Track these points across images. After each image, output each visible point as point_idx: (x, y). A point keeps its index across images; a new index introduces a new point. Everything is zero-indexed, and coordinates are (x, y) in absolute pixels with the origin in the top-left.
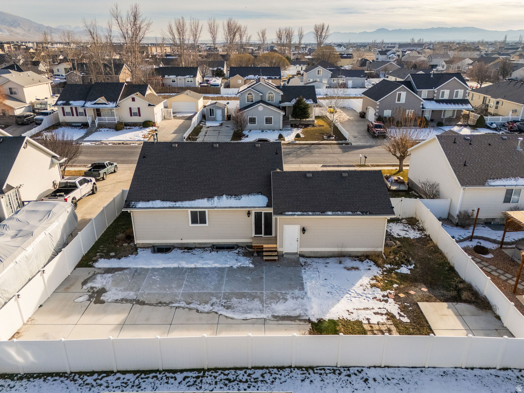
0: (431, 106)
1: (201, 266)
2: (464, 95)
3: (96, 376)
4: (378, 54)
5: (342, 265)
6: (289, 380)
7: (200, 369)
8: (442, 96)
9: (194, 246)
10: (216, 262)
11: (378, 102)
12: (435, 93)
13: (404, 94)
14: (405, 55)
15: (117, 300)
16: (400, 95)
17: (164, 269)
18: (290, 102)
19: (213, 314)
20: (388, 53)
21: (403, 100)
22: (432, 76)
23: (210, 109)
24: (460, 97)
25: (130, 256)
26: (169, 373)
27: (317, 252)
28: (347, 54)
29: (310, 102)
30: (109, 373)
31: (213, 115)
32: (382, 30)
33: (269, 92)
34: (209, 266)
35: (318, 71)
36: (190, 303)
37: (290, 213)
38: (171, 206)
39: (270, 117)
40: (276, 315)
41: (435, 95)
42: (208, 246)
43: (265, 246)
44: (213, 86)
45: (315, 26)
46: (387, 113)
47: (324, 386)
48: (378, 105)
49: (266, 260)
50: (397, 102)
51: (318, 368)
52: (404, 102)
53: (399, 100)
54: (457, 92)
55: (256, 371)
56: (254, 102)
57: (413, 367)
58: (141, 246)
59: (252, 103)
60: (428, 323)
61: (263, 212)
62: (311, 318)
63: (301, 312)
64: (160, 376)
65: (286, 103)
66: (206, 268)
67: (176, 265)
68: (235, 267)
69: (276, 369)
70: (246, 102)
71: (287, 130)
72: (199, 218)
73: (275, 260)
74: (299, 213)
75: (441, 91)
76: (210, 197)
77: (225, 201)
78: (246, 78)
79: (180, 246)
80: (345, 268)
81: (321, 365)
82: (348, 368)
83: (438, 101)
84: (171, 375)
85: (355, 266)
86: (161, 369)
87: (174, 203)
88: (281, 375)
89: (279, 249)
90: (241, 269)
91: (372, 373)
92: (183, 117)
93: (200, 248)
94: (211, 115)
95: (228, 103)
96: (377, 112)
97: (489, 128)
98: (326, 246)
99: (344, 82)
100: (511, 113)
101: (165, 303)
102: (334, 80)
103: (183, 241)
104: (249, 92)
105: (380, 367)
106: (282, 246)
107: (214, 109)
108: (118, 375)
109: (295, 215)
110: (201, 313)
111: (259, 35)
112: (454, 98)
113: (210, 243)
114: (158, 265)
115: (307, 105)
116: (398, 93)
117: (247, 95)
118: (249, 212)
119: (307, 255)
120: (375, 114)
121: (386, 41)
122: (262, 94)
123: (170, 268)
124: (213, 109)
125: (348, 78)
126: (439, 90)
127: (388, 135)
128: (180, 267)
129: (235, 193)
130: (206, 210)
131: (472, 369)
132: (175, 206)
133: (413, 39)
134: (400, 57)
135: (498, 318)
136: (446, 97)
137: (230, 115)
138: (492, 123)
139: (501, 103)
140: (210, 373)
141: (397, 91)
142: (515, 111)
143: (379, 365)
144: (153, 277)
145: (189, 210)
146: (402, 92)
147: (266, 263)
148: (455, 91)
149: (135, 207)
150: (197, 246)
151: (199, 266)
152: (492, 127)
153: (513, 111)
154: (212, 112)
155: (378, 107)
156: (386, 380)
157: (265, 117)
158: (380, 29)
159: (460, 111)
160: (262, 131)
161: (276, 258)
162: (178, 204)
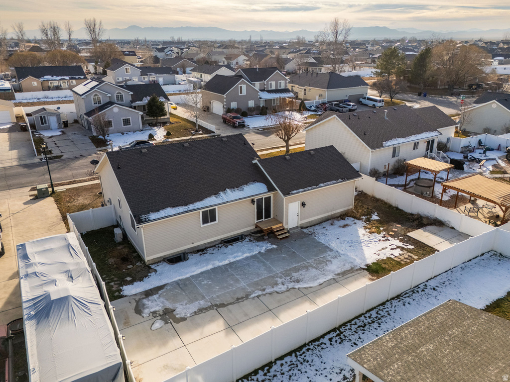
0: (266, 96)
1: (234, 260)
2: (286, 86)
3: (261, 373)
4: (156, 51)
5: (335, 226)
6: (396, 308)
7: (334, 329)
8: (271, 87)
9: (204, 247)
10: (243, 253)
11: (225, 96)
12: (265, 85)
13: (244, 87)
14: (183, 53)
15: (195, 312)
16: (241, 87)
17: (202, 273)
18: (142, 101)
19: (292, 291)
20: (166, 51)
21: (244, 92)
22: (258, 70)
23: (41, 117)
24: (283, 87)
25: (149, 274)
26: (315, 342)
27: (311, 221)
28: (129, 52)
29: (162, 99)
30: (270, 365)
31: (46, 123)
32: (134, 28)
33: (117, 92)
34: (241, 258)
35: (126, 69)
36: (264, 290)
37: (295, 191)
38: (185, 210)
39: (128, 118)
40: (336, 273)
41: (266, 86)
42: (217, 243)
43: (274, 227)
44: (3, 91)
45: (86, 21)
46: (234, 105)
47: (418, 303)
48: (225, 98)
49: (281, 239)
50: (240, 94)
51: (403, 294)
52: (245, 94)
53: (241, 93)
54: (280, 83)
55: (371, 312)
56: (102, 104)
57: (446, 272)
58: (151, 262)
59: (100, 105)
60: (425, 244)
61: (264, 197)
62: (361, 267)
63: (350, 265)
64: (311, 347)
65: (138, 102)
66: (239, 260)
67: (210, 267)
68: (263, 251)
69: (381, 306)
70: (93, 105)
71: (148, 129)
72: (209, 216)
73: (288, 237)
74: (302, 190)
75: (269, 82)
76: (216, 193)
77: (230, 195)
78: (42, 79)
79: (191, 251)
80: (340, 227)
81: (403, 292)
82: (417, 286)
83: (270, 92)
84: (317, 343)
85: (345, 224)
86: (307, 342)
87: (186, 207)
88: (387, 308)
89: (286, 227)
90: (269, 251)
91: (432, 283)
92: (3, 129)
93: (210, 247)
94: (42, 124)
95: (59, 108)
96: (226, 105)
97: (309, 110)
98: (318, 214)
99: (155, 79)
100: (317, 97)
101: (242, 298)
102: (144, 78)
103: (196, 244)
104: (94, 94)
105: (431, 278)
106: (287, 224)
107: (46, 116)
108: (279, 362)
109: (299, 192)
110: (282, 293)
111: (14, 29)
112: (279, 88)
113: (218, 240)
114: (194, 272)
115: (162, 102)
116: (239, 86)
117: (92, 97)
118: (252, 200)
119: (305, 226)
120: (224, 107)
121: (148, 39)
122: (110, 95)
123: (208, 270)
124: (44, 117)
125: (158, 75)
126: (267, 82)
127: (246, 124)
128: (216, 266)
129: (236, 185)
130: (216, 207)
131: (470, 260)
132: (189, 209)
133: (172, 38)
134: (180, 54)
135: (453, 228)
136: (273, 88)
137: (67, 121)
138: (311, 106)
139: (307, 90)
140: (343, 328)
141: (238, 85)
142: (320, 96)
143: (431, 277)
144: (203, 283)
145: (201, 211)
146: (242, 85)
147: (282, 241)
148: (279, 82)
149: (149, 220)
150: (207, 246)
151: (232, 260)
152: (311, 109)
153: (319, 95)
154: (43, 120)
155: (225, 100)
156: (442, 284)
157: (122, 119)
158: (131, 26)
159: (284, 99)
160: (123, 134)
161: (288, 235)
162: (191, 207)
